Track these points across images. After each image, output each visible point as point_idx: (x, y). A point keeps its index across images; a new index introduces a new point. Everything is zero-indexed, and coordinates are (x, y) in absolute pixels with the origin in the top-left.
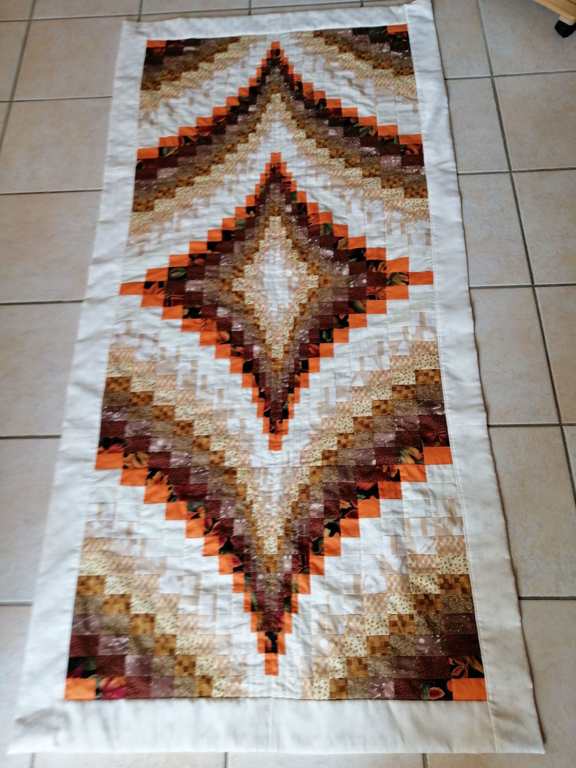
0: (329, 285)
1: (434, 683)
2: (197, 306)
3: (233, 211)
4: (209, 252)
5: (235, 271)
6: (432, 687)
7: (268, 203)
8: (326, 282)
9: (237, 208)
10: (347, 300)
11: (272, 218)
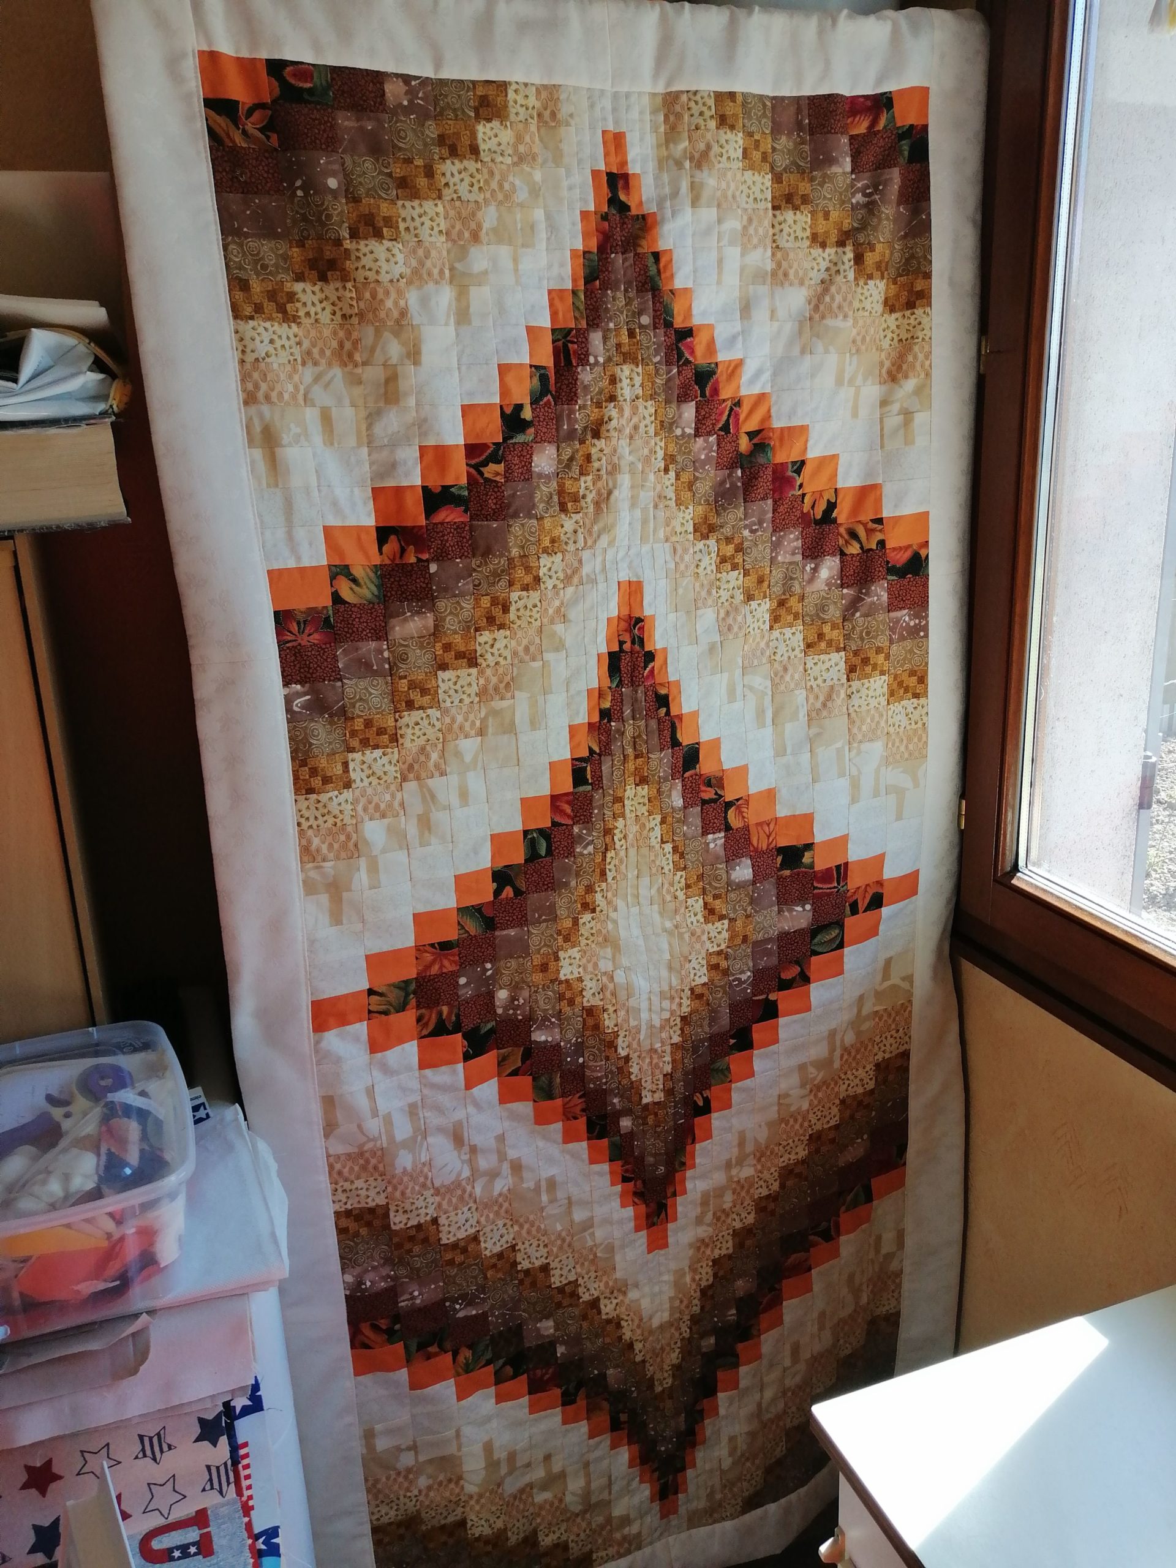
0: (537, 960)
1: (306, 96)
2: (787, 873)
3: (735, 1097)
4: (772, 997)
5: (724, 964)
6: (310, 88)
7: (668, 1131)
8: (544, 968)
9: (728, 1105)
10: (497, 933)
11: (659, 1096)
